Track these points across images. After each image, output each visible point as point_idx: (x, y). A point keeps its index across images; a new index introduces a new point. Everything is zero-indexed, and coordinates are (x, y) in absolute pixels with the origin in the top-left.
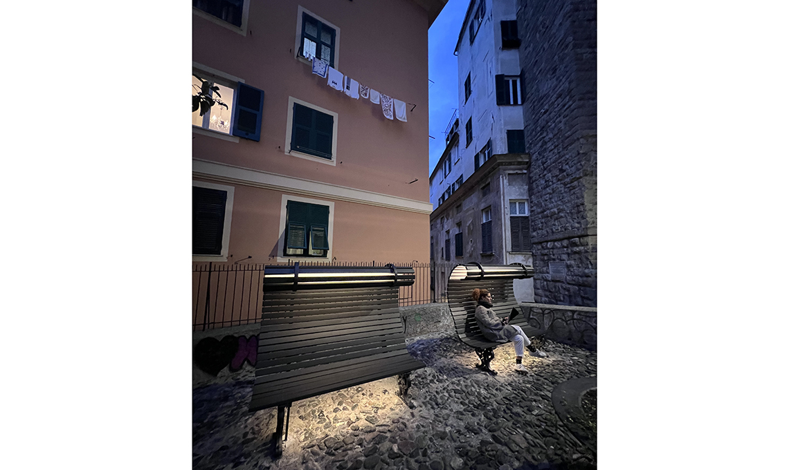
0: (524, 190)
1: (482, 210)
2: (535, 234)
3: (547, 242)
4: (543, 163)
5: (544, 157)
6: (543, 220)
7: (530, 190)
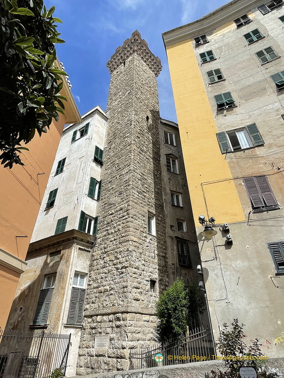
0: (87, 265)
1: (45, 275)
2: (87, 306)
3: (97, 315)
4: (105, 248)
5: (105, 244)
6: (97, 295)
7: (91, 266)
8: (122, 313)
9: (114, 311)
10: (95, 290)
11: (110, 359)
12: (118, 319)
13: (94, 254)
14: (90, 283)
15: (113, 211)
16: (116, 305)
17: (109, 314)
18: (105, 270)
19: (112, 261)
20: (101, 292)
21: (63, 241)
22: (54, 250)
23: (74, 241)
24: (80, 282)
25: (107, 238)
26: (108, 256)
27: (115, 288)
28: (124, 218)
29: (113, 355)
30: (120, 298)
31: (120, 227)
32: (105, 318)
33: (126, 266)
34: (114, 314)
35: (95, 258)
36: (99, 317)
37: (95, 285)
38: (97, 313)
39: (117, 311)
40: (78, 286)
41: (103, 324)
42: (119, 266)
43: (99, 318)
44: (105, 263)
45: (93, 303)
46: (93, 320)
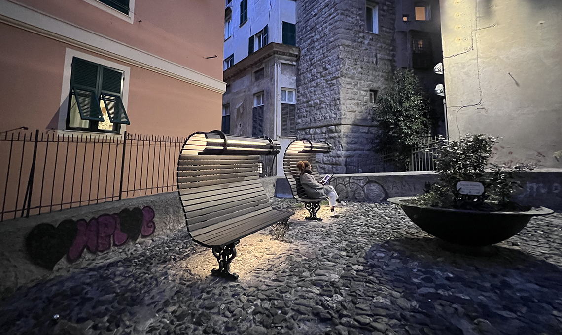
0: (293, 80)
1: (254, 94)
2: (300, 121)
4: (311, 60)
5: (311, 54)
6: (308, 109)
7: (298, 81)
8: (336, 125)
9: (326, 123)
10: (305, 105)
11: (326, 165)
12: (332, 131)
13: (300, 67)
14: (299, 98)
15: (316, 11)
16: (328, 118)
17: (321, 127)
18: (314, 84)
19: (321, 73)
20: (311, 106)
21: (264, 58)
22: (258, 69)
23: (274, 57)
24: (289, 99)
25: (313, 47)
26: (315, 67)
27: (326, 101)
28: (331, 17)
29: (328, 162)
30: (332, 112)
31: (327, 31)
32: (318, 131)
33: (337, 76)
34: (327, 126)
35: (302, 71)
36: (311, 129)
37: (305, 100)
38: (309, 126)
39: (329, 123)
40: (287, 102)
41: (316, 136)
42: (329, 78)
43: (312, 131)
44: (312, 76)
45: (304, 117)
46: (306, 133)
